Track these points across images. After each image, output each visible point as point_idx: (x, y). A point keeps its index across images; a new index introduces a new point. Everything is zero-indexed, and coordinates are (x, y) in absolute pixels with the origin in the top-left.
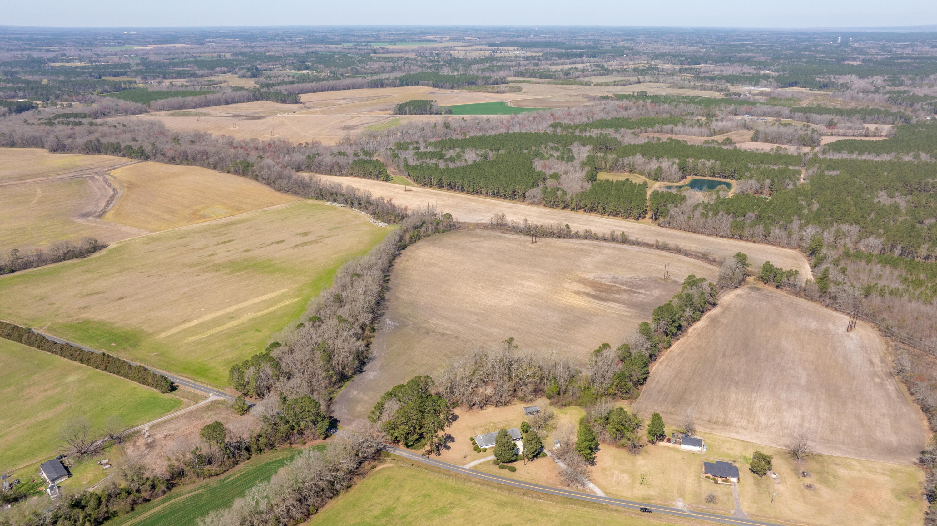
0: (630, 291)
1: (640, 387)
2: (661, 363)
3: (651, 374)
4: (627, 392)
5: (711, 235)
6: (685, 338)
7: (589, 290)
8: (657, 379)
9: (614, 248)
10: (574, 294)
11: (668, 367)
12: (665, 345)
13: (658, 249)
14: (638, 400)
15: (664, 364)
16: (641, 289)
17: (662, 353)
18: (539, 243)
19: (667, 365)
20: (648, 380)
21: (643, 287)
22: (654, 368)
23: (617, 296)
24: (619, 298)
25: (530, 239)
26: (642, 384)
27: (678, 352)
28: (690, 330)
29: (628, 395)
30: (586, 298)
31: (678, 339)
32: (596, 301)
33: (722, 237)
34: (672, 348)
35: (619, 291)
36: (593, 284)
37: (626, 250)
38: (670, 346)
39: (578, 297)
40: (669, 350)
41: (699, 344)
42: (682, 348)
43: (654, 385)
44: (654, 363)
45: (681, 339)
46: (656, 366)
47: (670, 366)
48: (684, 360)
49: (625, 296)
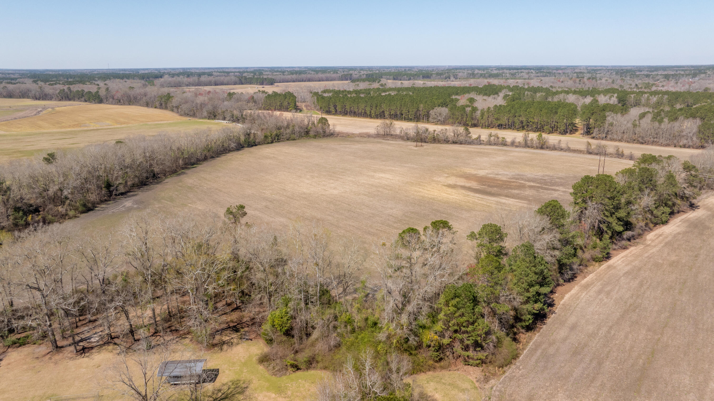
0: (538, 187)
1: (523, 336)
2: (586, 287)
3: (558, 309)
4: (477, 345)
5: (668, 145)
6: (641, 247)
7: (474, 185)
8: (572, 320)
9: (526, 152)
10: (444, 188)
11: (602, 296)
12: (597, 253)
13: (590, 153)
14: (510, 371)
15: (595, 289)
16: (558, 186)
17: (590, 268)
18: (425, 147)
19: (599, 292)
20: (549, 321)
21: (562, 185)
22: (567, 296)
23: (516, 192)
24: (518, 194)
25: (415, 144)
26: (529, 328)
27: (627, 269)
28: (650, 236)
29: (481, 355)
30: (463, 191)
31: (625, 248)
32: (477, 195)
33: (684, 146)
34: (611, 262)
35: (522, 187)
36: (481, 180)
37: (543, 154)
38: (608, 257)
39: (450, 190)
40: (605, 265)
41: (673, 258)
42: (636, 263)
43: (563, 333)
44: (568, 285)
45: (632, 248)
46: (573, 292)
47: (608, 293)
48: (641, 284)
49: (528, 192)
